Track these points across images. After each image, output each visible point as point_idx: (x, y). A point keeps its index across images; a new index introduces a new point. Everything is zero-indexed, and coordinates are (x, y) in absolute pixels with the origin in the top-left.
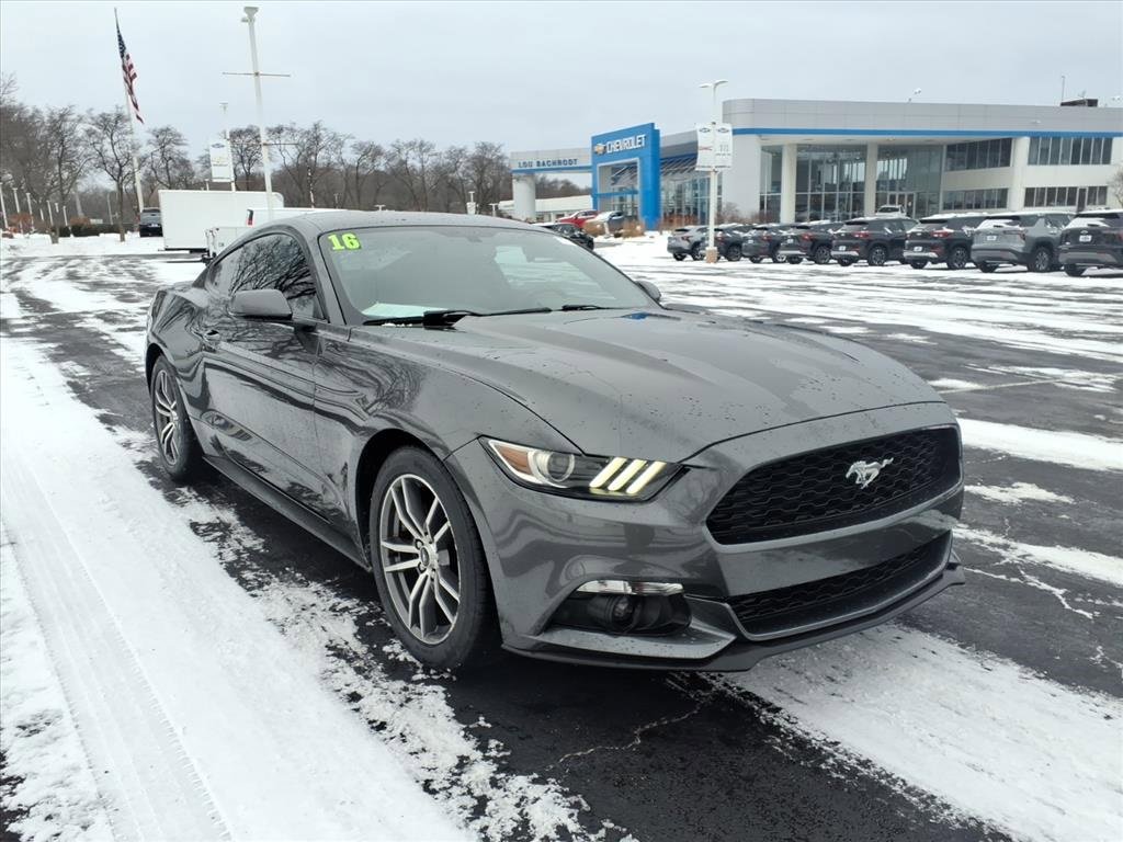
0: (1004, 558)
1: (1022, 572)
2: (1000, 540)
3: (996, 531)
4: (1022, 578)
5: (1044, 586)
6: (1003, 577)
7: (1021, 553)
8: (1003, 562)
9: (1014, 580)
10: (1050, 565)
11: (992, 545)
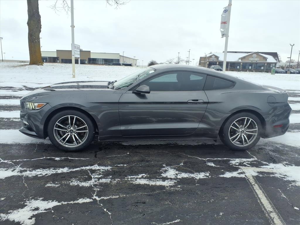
0: (20, 167)
1: (13, 164)
2: (24, 174)
3: (27, 178)
4: (13, 162)
5: (6, 161)
6: (18, 160)
7: (16, 171)
8: (20, 165)
9: (15, 161)
10: (6, 169)
11: (26, 171)
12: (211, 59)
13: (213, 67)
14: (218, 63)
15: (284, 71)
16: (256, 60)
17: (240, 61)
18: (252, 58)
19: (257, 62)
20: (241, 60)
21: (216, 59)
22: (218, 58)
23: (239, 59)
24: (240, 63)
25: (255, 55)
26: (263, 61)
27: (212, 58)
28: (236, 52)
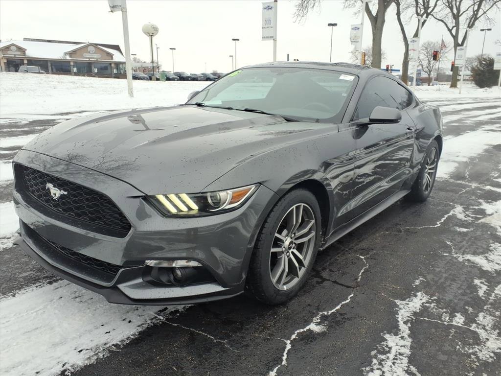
12: (9, 52)
13: (26, 69)
14: (26, 62)
15: (146, 76)
16: (95, 57)
17: (68, 58)
18: (89, 54)
19: (97, 61)
20: (70, 57)
21: (19, 53)
22: (25, 51)
23: (66, 54)
24: (70, 62)
25: (91, 48)
26: (107, 60)
27: (12, 50)
28: (49, 41)
